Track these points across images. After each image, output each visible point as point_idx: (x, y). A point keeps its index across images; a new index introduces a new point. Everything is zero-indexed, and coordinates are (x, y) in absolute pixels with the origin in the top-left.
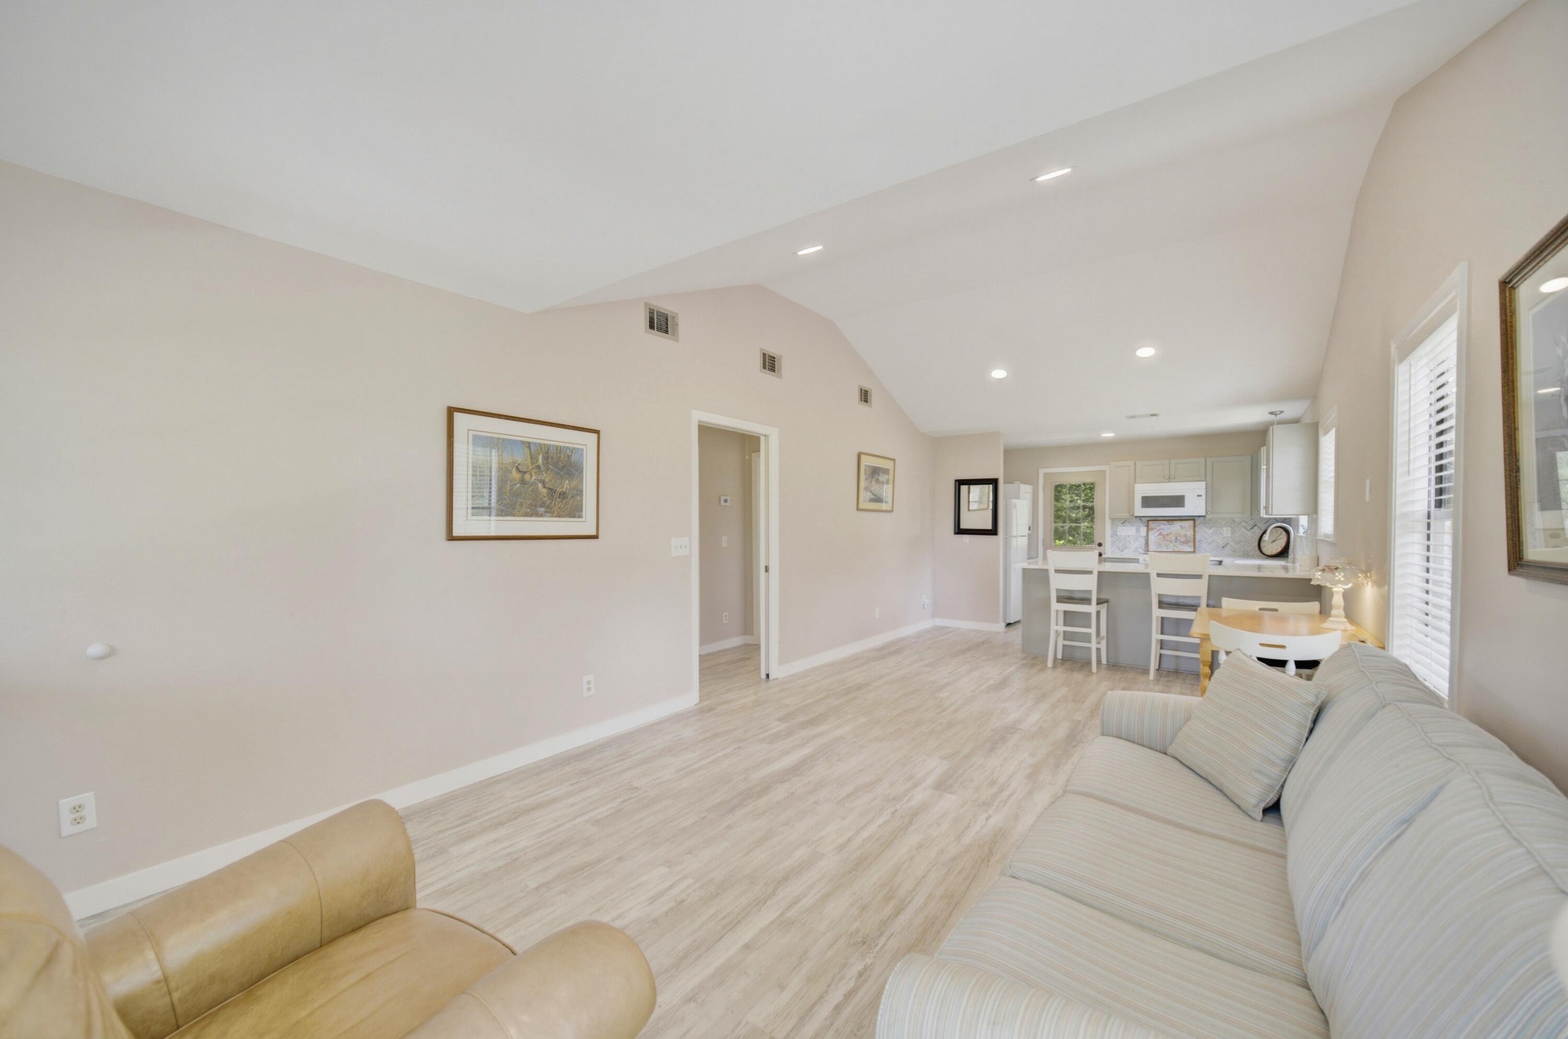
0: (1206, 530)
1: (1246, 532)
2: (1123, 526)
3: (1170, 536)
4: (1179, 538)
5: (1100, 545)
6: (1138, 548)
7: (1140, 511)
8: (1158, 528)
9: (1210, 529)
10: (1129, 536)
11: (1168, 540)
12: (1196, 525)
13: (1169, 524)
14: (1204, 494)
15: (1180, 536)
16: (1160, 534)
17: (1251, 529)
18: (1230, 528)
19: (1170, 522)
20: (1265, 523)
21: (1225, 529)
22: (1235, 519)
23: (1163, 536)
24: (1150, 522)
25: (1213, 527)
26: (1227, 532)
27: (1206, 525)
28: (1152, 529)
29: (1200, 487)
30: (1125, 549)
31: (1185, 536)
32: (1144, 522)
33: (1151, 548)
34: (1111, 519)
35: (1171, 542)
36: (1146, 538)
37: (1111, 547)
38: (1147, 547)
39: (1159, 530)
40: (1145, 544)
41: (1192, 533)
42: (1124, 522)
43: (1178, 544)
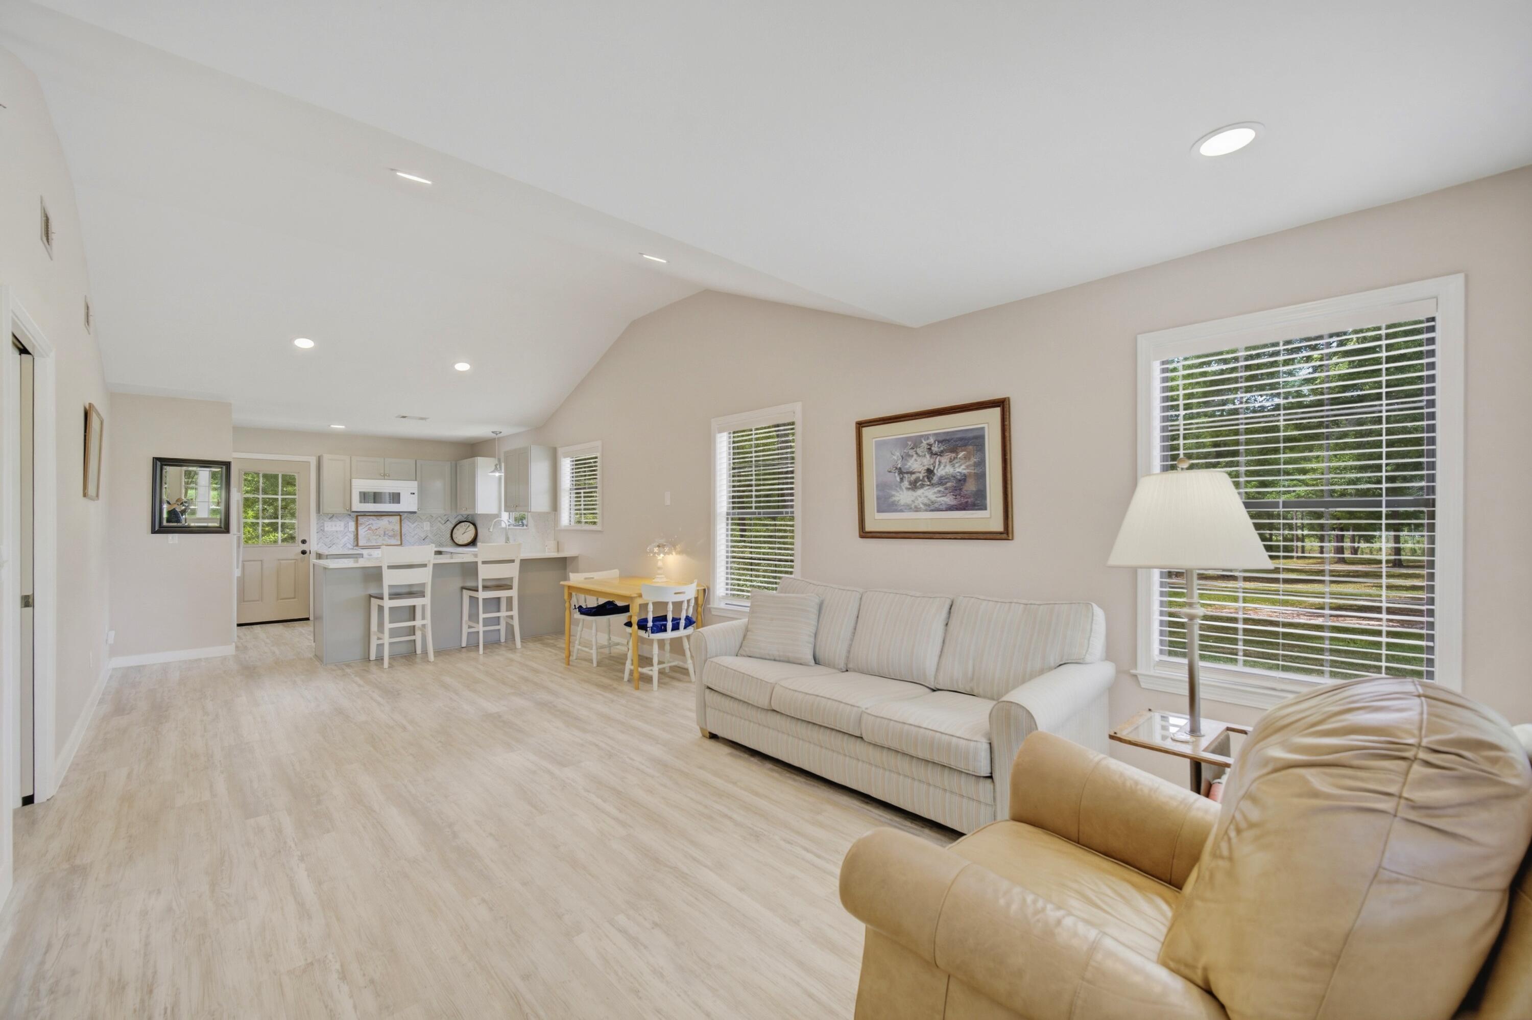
0: (409, 523)
1: (441, 525)
2: (331, 521)
3: (379, 530)
4: (387, 533)
5: (304, 542)
6: (346, 542)
7: (358, 506)
8: (368, 523)
9: (413, 524)
10: (337, 531)
11: (378, 535)
12: (402, 518)
13: (378, 519)
14: (416, 492)
15: (388, 530)
16: (369, 529)
17: (445, 523)
18: (429, 523)
19: (378, 517)
20: (455, 518)
21: (425, 523)
22: (433, 515)
23: (373, 531)
24: (359, 517)
25: (415, 522)
26: (426, 526)
27: (410, 520)
28: (361, 524)
29: (413, 486)
30: (332, 545)
31: (392, 530)
32: (353, 518)
33: (360, 544)
34: (317, 513)
35: (380, 536)
36: (355, 533)
37: (318, 544)
38: (356, 542)
39: (369, 525)
40: (354, 539)
41: (399, 527)
42: (332, 517)
43: (386, 538)
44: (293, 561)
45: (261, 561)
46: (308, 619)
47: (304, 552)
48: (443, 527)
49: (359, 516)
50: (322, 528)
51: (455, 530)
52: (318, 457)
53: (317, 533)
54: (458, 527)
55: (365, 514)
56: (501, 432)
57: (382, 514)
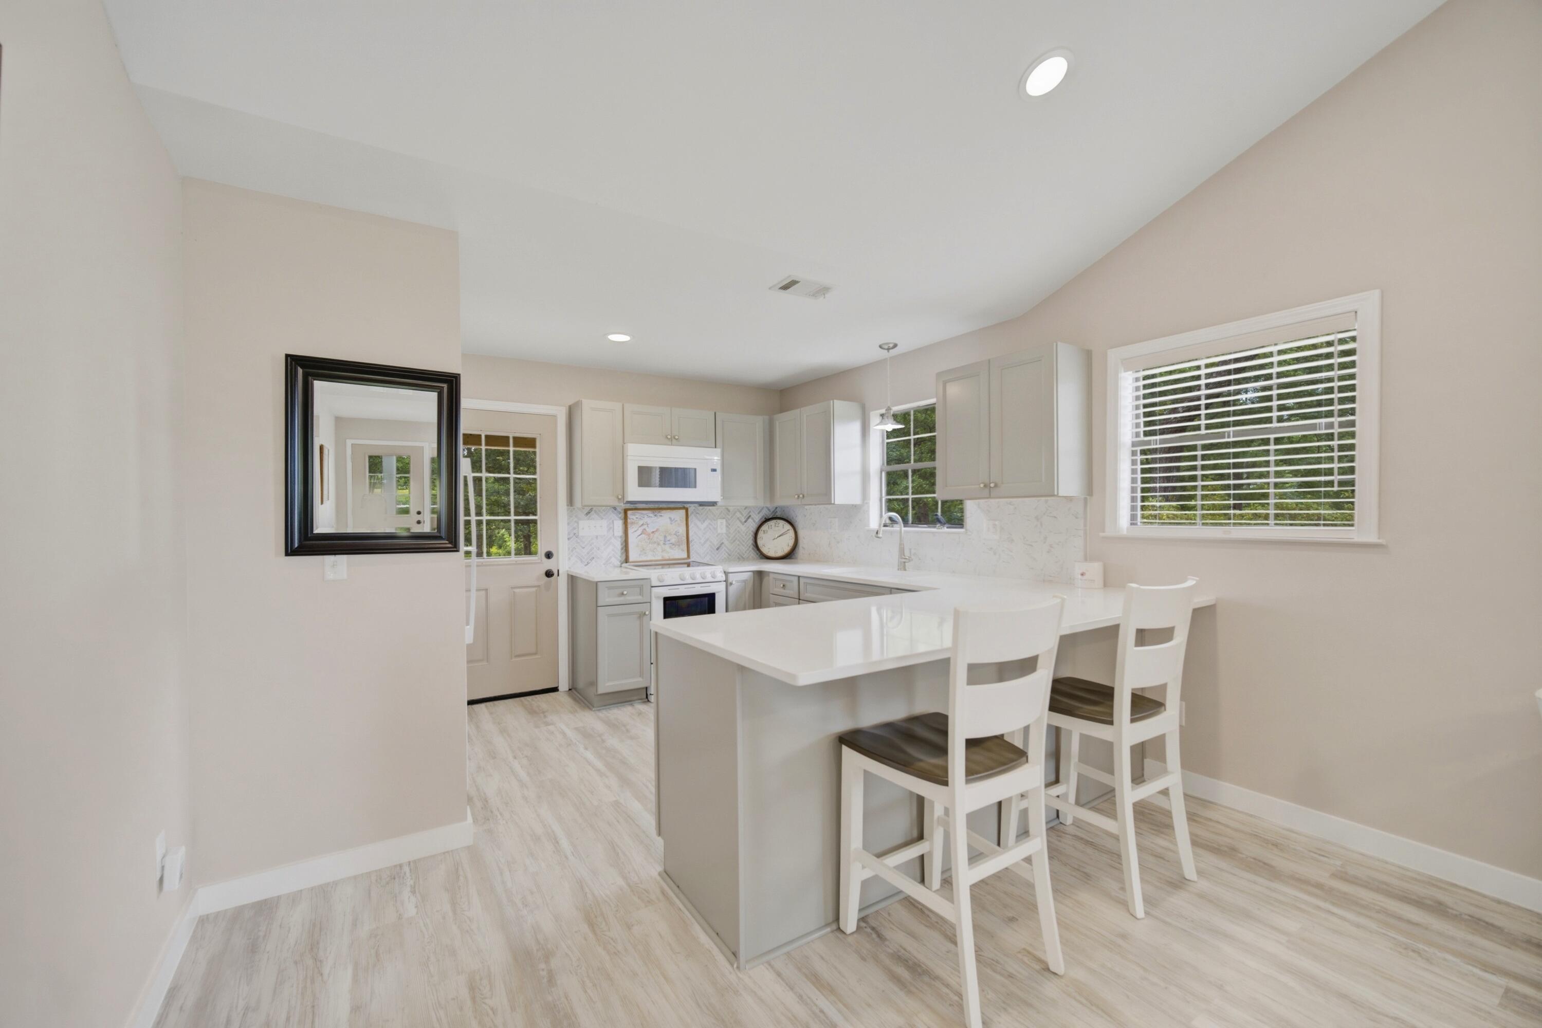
0: (699, 523)
1: (739, 524)
2: (588, 519)
3: (657, 534)
4: (669, 538)
5: (549, 555)
6: (610, 558)
7: (636, 493)
8: (641, 522)
9: (702, 524)
10: (597, 537)
11: (655, 542)
12: (689, 513)
13: (655, 515)
14: (718, 467)
15: (670, 534)
16: (643, 532)
17: (746, 522)
18: (728, 520)
19: (659, 512)
20: (759, 513)
21: (719, 521)
22: (730, 508)
23: (649, 535)
24: (629, 513)
25: (706, 519)
26: (721, 526)
27: (702, 515)
28: (632, 523)
29: (715, 457)
30: (591, 560)
31: (675, 534)
32: (620, 513)
33: (633, 556)
34: (568, 505)
35: (659, 544)
36: (624, 539)
37: (569, 559)
38: (624, 555)
39: (642, 525)
40: (622, 549)
41: (685, 529)
42: (590, 511)
43: (667, 547)
44: (534, 589)
45: (486, 590)
46: (555, 690)
47: (549, 574)
48: (743, 528)
49: (628, 509)
50: (575, 531)
51: (760, 534)
52: (568, 408)
53: (569, 539)
54: (765, 527)
55: (636, 506)
56: (895, 346)
57: (661, 506)
